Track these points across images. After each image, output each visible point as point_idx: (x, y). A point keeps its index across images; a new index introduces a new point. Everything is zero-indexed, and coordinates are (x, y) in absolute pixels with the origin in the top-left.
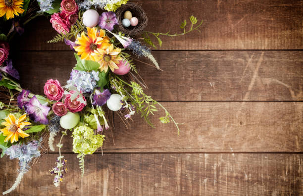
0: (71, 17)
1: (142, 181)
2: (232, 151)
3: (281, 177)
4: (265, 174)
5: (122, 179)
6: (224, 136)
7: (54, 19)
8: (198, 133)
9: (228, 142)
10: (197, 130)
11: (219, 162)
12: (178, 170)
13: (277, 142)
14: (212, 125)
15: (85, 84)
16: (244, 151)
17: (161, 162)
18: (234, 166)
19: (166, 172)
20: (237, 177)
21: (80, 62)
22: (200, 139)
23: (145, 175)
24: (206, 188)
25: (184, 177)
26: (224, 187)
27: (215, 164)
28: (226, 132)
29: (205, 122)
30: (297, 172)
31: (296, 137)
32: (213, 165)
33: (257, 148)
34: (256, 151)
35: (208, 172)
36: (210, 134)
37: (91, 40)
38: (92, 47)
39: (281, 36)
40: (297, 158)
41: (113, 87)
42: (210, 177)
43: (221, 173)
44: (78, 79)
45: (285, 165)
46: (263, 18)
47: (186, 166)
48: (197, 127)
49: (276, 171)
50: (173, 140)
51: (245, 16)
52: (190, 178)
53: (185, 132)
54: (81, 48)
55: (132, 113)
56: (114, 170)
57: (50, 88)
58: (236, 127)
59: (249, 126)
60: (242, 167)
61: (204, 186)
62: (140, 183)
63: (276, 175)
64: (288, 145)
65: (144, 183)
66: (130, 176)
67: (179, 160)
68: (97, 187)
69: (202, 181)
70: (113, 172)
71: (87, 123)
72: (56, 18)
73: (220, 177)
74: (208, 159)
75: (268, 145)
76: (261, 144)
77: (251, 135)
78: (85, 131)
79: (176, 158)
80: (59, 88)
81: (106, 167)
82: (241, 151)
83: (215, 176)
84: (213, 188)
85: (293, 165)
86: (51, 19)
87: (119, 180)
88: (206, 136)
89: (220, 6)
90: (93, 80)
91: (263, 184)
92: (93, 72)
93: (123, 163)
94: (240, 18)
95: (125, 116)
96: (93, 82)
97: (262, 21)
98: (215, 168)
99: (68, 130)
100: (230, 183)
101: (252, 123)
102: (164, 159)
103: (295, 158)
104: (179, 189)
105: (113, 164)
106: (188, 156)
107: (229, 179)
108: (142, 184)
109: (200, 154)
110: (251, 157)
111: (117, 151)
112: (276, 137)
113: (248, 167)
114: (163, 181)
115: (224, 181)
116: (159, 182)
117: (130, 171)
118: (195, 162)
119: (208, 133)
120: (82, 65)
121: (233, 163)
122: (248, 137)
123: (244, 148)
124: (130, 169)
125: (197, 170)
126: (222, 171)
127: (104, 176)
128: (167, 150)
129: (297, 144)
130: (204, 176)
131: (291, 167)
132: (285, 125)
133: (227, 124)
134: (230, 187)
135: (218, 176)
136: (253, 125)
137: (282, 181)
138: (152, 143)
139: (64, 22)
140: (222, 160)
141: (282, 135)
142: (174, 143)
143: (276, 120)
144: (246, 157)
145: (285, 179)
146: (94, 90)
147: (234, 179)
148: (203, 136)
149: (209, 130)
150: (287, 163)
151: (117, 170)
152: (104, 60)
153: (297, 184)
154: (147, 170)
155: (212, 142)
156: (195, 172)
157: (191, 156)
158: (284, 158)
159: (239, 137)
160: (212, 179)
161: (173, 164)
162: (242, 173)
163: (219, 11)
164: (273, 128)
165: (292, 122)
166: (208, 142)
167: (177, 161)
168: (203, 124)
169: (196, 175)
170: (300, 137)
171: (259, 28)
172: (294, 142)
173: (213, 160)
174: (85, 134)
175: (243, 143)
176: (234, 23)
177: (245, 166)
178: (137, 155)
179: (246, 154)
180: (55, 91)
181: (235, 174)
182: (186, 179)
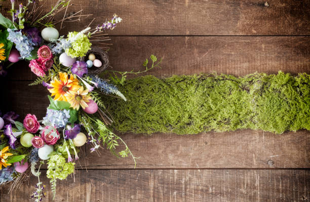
0: (47, 62)
1: (120, 194)
2: (198, 167)
3: (241, 190)
4: (227, 188)
5: (103, 192)
6: (191, 154)
7: (32, 65)
8: (169, 151)
9: (195, 159)
10: (168, 149)
11: (187, 177)
12: (151, 184)
13: (237, 159)
14: (181, 145)
15: (58, 120)
16: (208, 167)
17: (136, 177)
18: (200, 180)
19: (140, 186)
20: (202, 190)
21: (53, 103)
22: (171, 157)
23: (123, 188)
24: (175, 199)
25: (156, 190)
26: (191, 198)
27: (184, 179)
28: (193, 150)
29: (174, 143)
30: (254, 185)
31: (254, 155)
32: (182, 180)
33: (220, 165)
34: (219, 167)
35: (177, 186)
36: (179, 152)
37: (63, 83)
38: (64, 89)
39: (240, 67)
40: (254, 173)
41: (82, 124)
42: (179, 190)
43: (188, 187)
44: (53, 117)
45: (244, 179)
46: (224, 53)
47: (158, 180)
48: (167, 147)
49: (236, 184)
50: (147, 158)
51: (209, 51)
52: (161, 191)
53: (158, 151)
54: (54, 90)
55: (97, 147)
56: (95, 184)
57: (28, 121)
58: (202, 146)
59: (213, 146)
60: (206, 181)
61: (174, 197)
62: (118, 195)
63: (236, 188)
64: (246, 162)
65: (122, 195)
66: (109, 189)
67: (152, 175)
68: (81, 199)
69: (172, 193)
70: (94, 185)
71: (60, 152)
72: (34, 64)
73: (188, 190)
74: (177, 174)
75: (229, 162)
76: (223, 162)
77: (215, 154)
78: (58, 159)
79: (149, 173)
80: (36, 122)
81: (89, 181)
82: (206, 167)
83: (183, 189)
84: (182, 200)
85: (250, 179)
86: (30, 65)
87: (100, 193)
88: (176, 154)
89: (188, 42)
90: (65, 117)
91: (225, 196)
92: (65, 111)
93: (104, 178)
94: (205, 52)
95: (91, 149)
96: (65, 119)
97: (224, 54)
98: (183, 182)
99: (45, 161)
100: (196, 195)
101: (215, 143)
102: (139, 175)
103: (252, 174)
104: (152, 200)
105: (95, 179)
106: (160, 172)
107: (196, 191)
108: (120, 196)
109: (170, 170)
110: (214, 172)
111: (98, 168)
112: (236, 155)
113: (212, 181)
114: (139, 193)
115: (191, 194)
116: (135, 194)
117: (109, 185)
118: (166, 177)
119: (178, 151)
120: (55, 105)
121: (199, 177)
122: (212, 155)
123: (208, 165)
124: (110, 183)
125: (168, 184)
126: (190, 184)
127: (87, 189)
128: (142, 167)
129: (255, 161)
130: (174, 189)
131: (249, 181)
132: (244, 145)
133: (194, 144)
134: (197, 198)
135: (186, 189)
136: (216, 144)
137: (242, 193)
138: (129, 161)
139: (41, 67)
140: (190, 175)
141: (241, 153)
142: (148, 161)
143: (236, 141)
144: (211, 173)
145: (244, 191)
146: (66, 126)
147: (200, 191)
148: (173, 155)
149: (178, 149)
150: (245, 178)
151: (98, 184)
152: (76, 99)
153: (254, 196)
154: (124, 184)
155: (181, 160)
156: (166, 186)
157: (163, 172)
158: (243, 173)
159: (204, 155)
160: (181, 191)
161: (147, 179)
162: (207, 186)
163: (187, 46)
164: (234, 148)
165: (250, 142)
166: (177, 160)
167: (151, 176)
168: (173, 144)
169: (167, 188)
170: (257, 155)
171: (221, 61)
172: (252, 160)
173: (182, 175)
174: (58, 162)
175: (208, 160)
176: (200, 57)
177: (210, 181)
178: (116, 171)
179: (210, 170)
180: (32, 125)
181: (200, 188)
182: (158, 192)
